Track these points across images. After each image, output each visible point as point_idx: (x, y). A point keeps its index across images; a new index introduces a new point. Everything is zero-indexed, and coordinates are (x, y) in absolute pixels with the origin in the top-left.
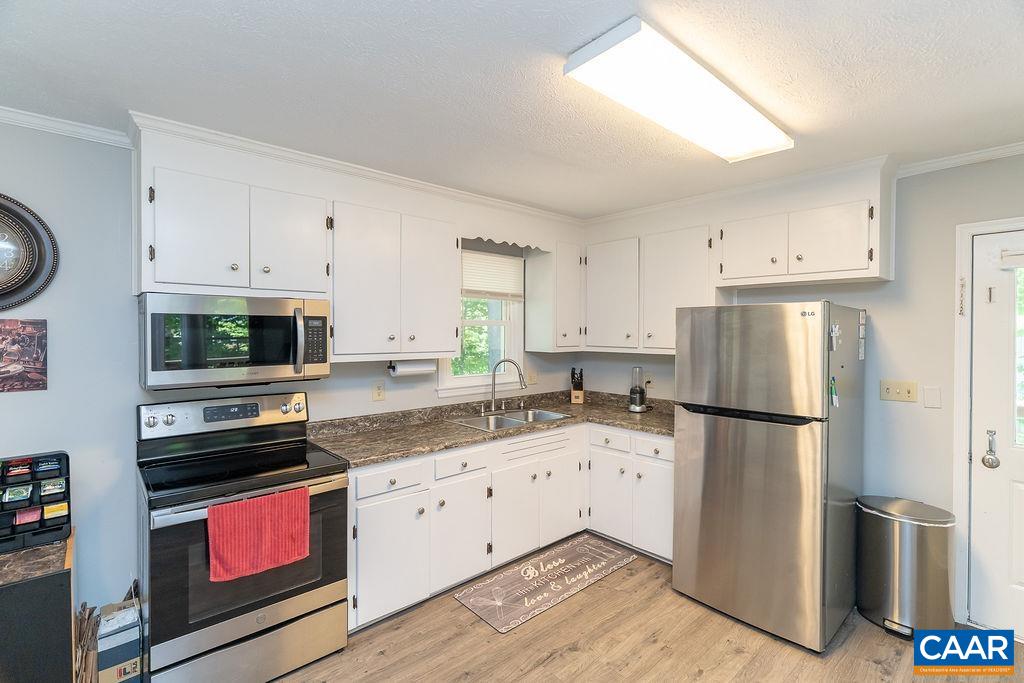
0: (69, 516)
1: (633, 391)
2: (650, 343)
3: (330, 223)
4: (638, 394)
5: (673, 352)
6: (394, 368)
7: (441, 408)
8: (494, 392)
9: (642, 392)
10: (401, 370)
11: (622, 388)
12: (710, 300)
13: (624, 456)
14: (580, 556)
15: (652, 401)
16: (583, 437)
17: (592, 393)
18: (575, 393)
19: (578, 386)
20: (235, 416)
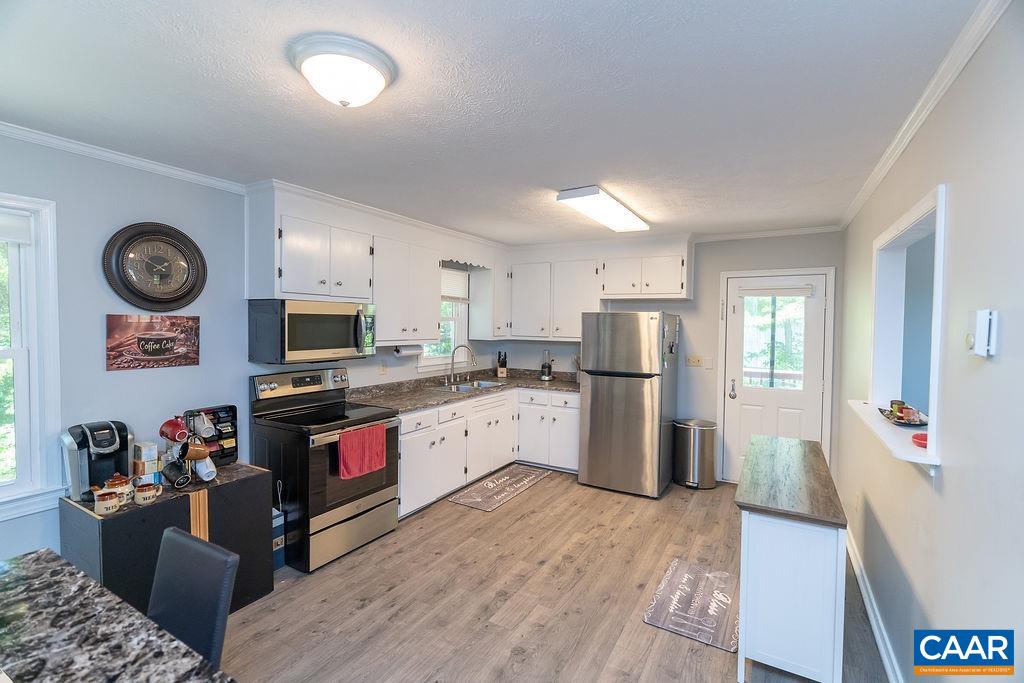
0: (236, 446)
1: (543, 367)
2: (557, 334)
3: (372, 251)
4: (547, 368)
5: (580, 340)
6: (398, 351)
7: (420, 380)
8: (452, 369)
9: (550, 367)
10: (404, 352)
11: (536, 366)
12: (596, 308)
13: (544, 408)
14: (517, 475)
15: (555, 373)
16: (515, 397)
17: (511, 369)
18: (500, 370)
19: (503, 364)
20: (308, 384)
